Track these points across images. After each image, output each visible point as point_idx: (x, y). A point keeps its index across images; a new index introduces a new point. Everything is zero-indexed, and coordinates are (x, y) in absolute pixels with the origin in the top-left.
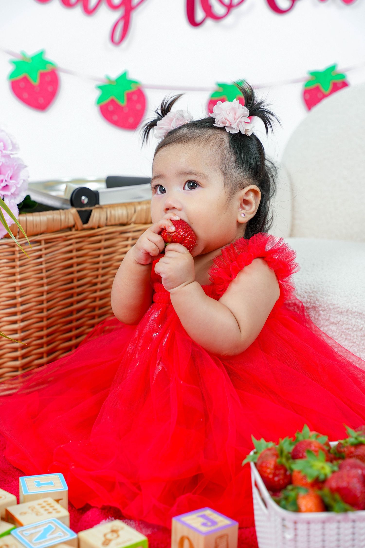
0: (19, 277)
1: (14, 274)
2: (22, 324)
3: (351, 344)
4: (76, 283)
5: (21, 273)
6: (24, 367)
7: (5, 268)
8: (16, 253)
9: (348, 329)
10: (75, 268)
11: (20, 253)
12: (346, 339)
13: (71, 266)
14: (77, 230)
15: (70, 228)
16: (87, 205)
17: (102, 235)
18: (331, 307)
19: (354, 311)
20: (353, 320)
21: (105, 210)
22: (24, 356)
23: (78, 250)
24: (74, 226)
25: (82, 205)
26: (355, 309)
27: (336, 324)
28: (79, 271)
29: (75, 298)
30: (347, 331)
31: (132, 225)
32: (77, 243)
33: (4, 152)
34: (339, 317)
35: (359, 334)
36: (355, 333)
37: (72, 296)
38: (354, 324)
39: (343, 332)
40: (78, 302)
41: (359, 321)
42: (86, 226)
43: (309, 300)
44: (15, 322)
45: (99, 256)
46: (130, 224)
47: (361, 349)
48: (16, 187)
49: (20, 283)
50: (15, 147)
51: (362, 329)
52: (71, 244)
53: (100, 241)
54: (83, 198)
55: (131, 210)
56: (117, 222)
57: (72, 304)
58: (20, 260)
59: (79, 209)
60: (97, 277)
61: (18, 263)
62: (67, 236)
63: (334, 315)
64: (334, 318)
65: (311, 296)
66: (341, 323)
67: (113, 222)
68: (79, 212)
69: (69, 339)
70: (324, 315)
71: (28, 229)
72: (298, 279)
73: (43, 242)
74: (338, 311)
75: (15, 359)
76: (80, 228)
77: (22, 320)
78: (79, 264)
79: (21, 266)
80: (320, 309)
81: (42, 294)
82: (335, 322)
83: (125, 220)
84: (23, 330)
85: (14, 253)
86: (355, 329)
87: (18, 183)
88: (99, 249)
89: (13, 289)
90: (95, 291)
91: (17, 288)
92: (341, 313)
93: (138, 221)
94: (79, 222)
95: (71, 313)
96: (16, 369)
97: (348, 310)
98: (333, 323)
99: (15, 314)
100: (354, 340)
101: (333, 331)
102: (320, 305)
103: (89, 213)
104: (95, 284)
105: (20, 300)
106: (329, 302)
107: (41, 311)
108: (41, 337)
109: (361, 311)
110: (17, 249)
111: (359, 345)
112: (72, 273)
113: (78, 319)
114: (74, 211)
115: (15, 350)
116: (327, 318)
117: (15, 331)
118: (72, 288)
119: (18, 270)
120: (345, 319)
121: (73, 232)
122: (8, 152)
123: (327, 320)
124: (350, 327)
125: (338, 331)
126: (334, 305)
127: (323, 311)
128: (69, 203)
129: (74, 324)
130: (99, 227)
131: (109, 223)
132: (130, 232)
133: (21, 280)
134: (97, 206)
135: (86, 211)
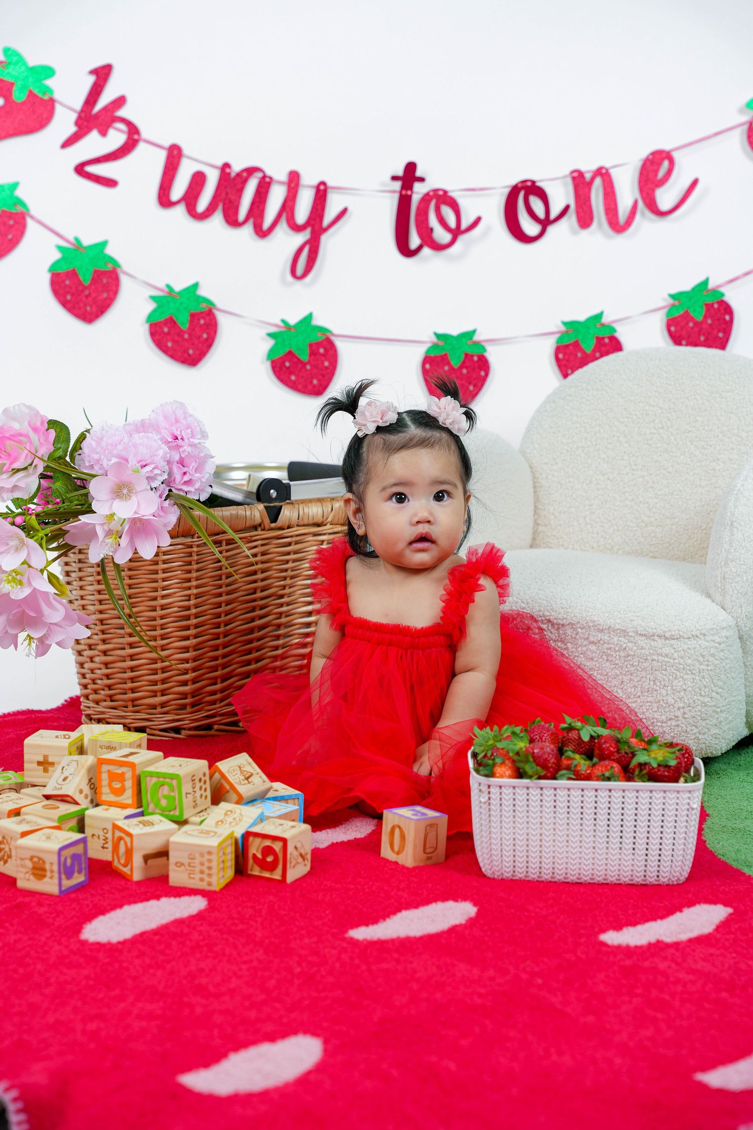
0: (194, 583)
1: (189, 580)
2: (194, 641)
3: (613, 666)
4: (259, 594)
5: (197, 579)
6: (194, 694)
7: (179, 572)
8: (194, 554)
9: (610, 648)
10: (260, 576)
11: (197, 555)
12: (607, 660)
13: (255, 573)
14: (264, 530)
15: (255, 528)
16: (276, 500)
17: (291, 536)
18: (591, 624)
19: (616, 628)
20: (616, 639)
21: (296, 506)
22: (194, 681)
23: (263, 554)
24: (260, 525)
25: (270, 500)
26: (617, 627)
27: (596, 643)
28: (263, 580)
29: (258, 613)
30: (609, 651)
31: (328, 526)
32: (262, 545)
33: (192, 440)
34: (600, 636)
35: (622, 654)
36: (618, 653)
37: (254, 609)
38: (616, 642)
39: (604, 652)
40: (261, 617)
41: (623, 639)
42: (273, 525)
43: (565, 616)
44: (187, 638)
45: (287, 562)
46: (326, 525)
47: (624, 672)
48: (201, 482)
49: (195, 591)
50: (204, 435)
51: (625, 648)
52: (256, 547)
53: (290, 544)
54: (272, 491)
55: (327, 507)
56: (311, 521)
57: (253, 620)
58: (197, 563)
59: (266, 504)
60: (284, 587)
61: (195, 567)
62: (251, 537)
63: (594, 634)
64: (595, 636)
65: (568, 612)
66: (601, 642)
67: (306, 522)
68: (266, 507)
69: (248, 663)
70: (582, 633)
71: (209, 526)
72: (552, 592)
73: (224, 543)
74: (598, 629)
75: (185, 683)
76: (267, 527)
77: (196, 637)
78: (263, 571)
79: (198, 571)
80: (578, 626)
81: (219, 605)
82: (595, 641)
83: (319, 519)
84: (196, 648)
85: (190, 554)
86: (617, 649)
87: (203, 477)
88: (288, 553)
89: (187, 598)
90: (282, 605)
91: (192, 597)
92: (602, 630)
93: (336, 521)
94: (267, 520)
95: (252, 631)
96: (184, 695)
97: (610, 627)
98: (592, 642)
99: (187, 628)
100: (617, 662)
101: (593, 652)
102: (578, 622)
103: (279, 509)
104: (282, 596)
105: (194, 611)
106: (588, 618)
107: (218, 626)
108: (216, 658)
109: (624, 628)
110: (195, 549)
111: (622, 667)
112: (255, 581)
113: (259, 639)
114: (261, 506)
115: (186, 672)
116: (586, 636)
117: (186, 649)
118: (254, 600)
119: (194, 575)
120: (606, 637)
121: (259, 532)
122: (196, 441)
123: (585, 639)
124: (612, 646)
125: (598, 652)
126: (594, 621)
127: (582, 629)
128: (255, 496)
129: (255, 644)
130: (289, 527)
131: (301, 523)
132: (325, 534)
133: (197, 587)
134: (288, 501)
135: (275, 507)
